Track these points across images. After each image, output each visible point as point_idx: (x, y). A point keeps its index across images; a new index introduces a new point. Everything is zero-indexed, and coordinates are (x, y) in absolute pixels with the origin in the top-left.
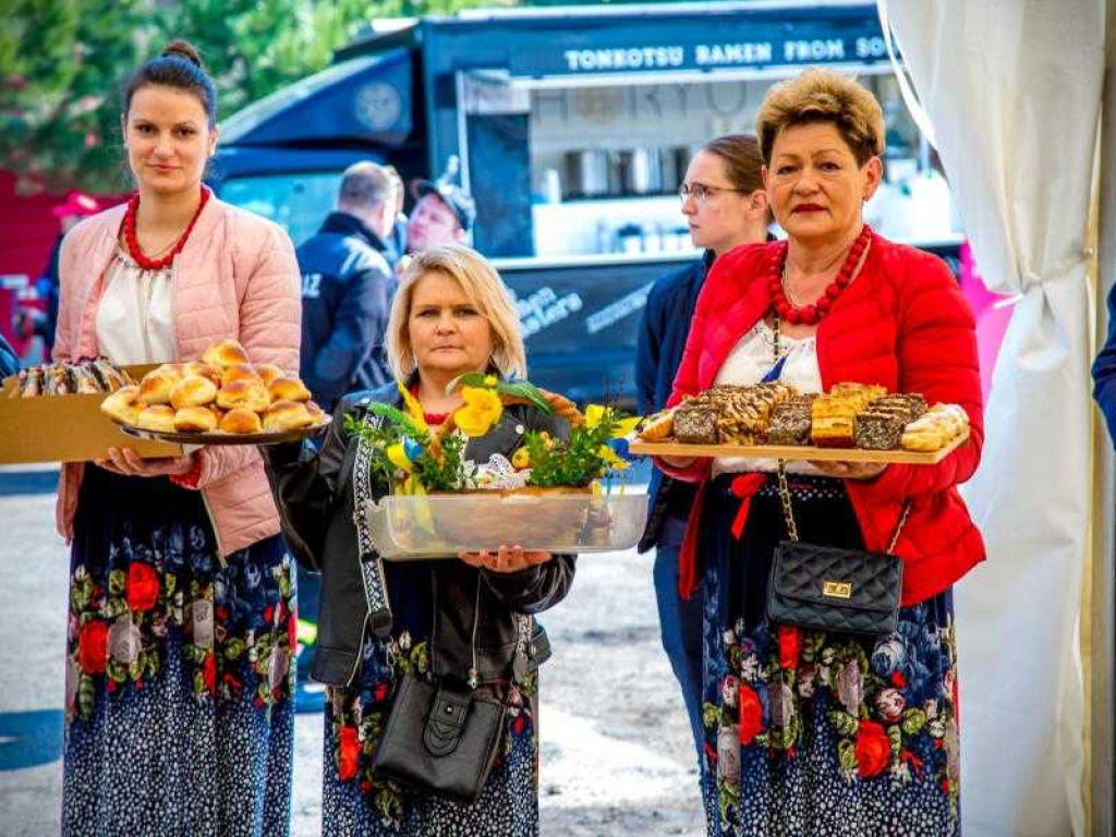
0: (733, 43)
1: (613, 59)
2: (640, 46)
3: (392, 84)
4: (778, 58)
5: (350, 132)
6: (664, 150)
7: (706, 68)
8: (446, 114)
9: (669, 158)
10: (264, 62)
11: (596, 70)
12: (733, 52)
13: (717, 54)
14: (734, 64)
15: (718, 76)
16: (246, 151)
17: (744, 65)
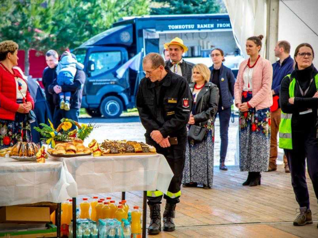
0: (205, 24)
1: (179, 27)
2: (185, 24)
3: (128, 32)
4: (215, 27)
5: (119, 42)
6: (189, 47)
7: (199, 29)
8: (140, 39)
9: (190, 49)
10: (94, 26)
11: (175, 29)
12: (205, 26)
13: (202, 26)
14: (205, 28)
15: (202, 31)
16: (95, 47)
17: (208, 29)
